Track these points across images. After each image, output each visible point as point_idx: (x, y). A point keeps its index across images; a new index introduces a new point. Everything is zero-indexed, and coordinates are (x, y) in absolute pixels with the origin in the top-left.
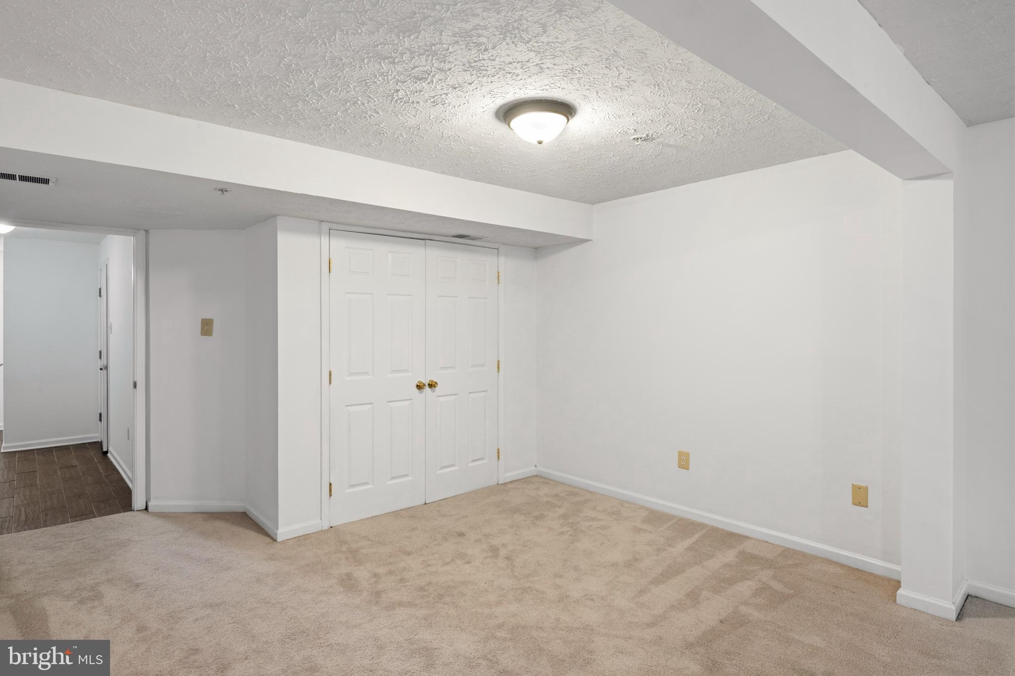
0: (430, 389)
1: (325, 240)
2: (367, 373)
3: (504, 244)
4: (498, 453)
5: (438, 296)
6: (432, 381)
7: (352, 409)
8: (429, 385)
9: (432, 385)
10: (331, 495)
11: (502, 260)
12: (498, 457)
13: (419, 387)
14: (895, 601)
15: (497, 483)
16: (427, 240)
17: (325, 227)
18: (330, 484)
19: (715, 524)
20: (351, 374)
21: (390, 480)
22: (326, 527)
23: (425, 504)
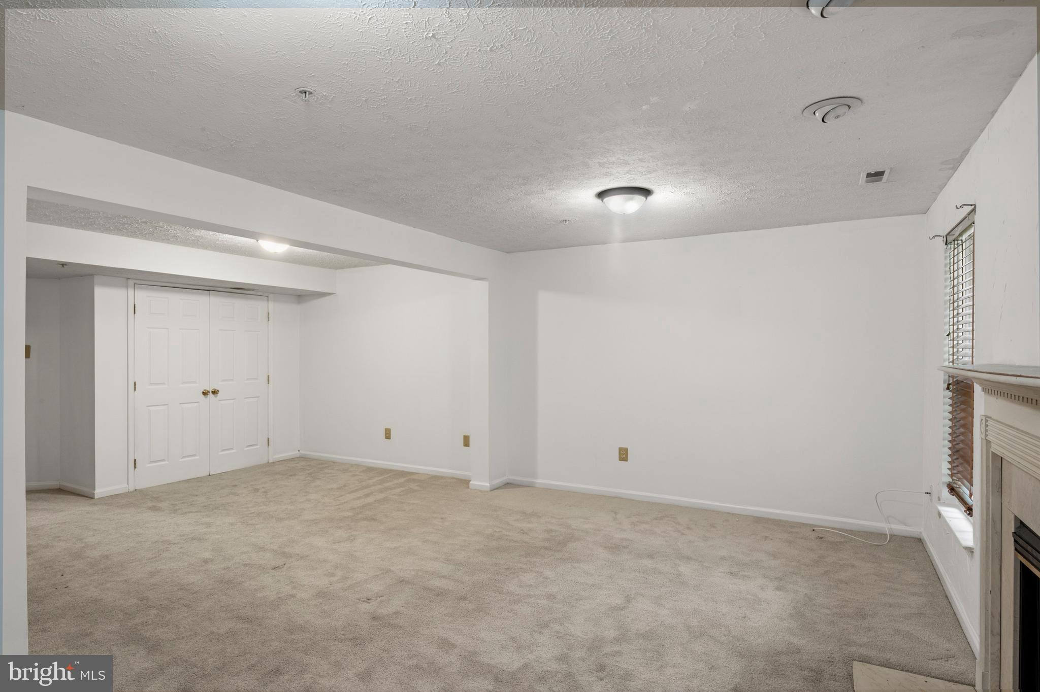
0: (213, 395)
1: (131, 292)
2: (163, 384)
3: (271, 293)
4: (268, 440)
5: (220, 330)
6: (215, 390)
7: (150, 408)
8: (212, 392)
9: (215, 392)
10: (135, 467)
11: (271, 304)
12: (268, 444)
13: (205, 393)
14: (468, 487)
15: (267, 462)
16: (211, 292)
17: (131, 282)
18: (135, 460)
19: (401, 469)
20: (151, 384)
21: (182, 458)
22: (132, 489)
23: (210, 475)
